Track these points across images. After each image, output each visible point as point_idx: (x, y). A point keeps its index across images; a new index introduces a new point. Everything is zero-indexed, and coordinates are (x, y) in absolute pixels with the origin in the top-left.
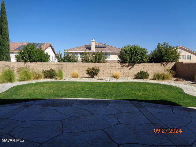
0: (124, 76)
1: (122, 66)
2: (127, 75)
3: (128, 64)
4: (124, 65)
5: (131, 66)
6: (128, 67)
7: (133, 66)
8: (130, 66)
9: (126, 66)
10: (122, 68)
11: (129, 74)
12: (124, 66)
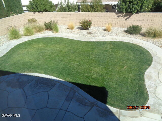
0: (120, 26)
1: (118, 16)
2: (122, 25)
3: (125, 14)
4: (120, 14)
5: (128, 16)
6: (124, 17)
7: (130, 16)
8: (126, 16)
9: (122, 16)
10: (118, 18)
11: (125, 24)
12: (120, 16)
